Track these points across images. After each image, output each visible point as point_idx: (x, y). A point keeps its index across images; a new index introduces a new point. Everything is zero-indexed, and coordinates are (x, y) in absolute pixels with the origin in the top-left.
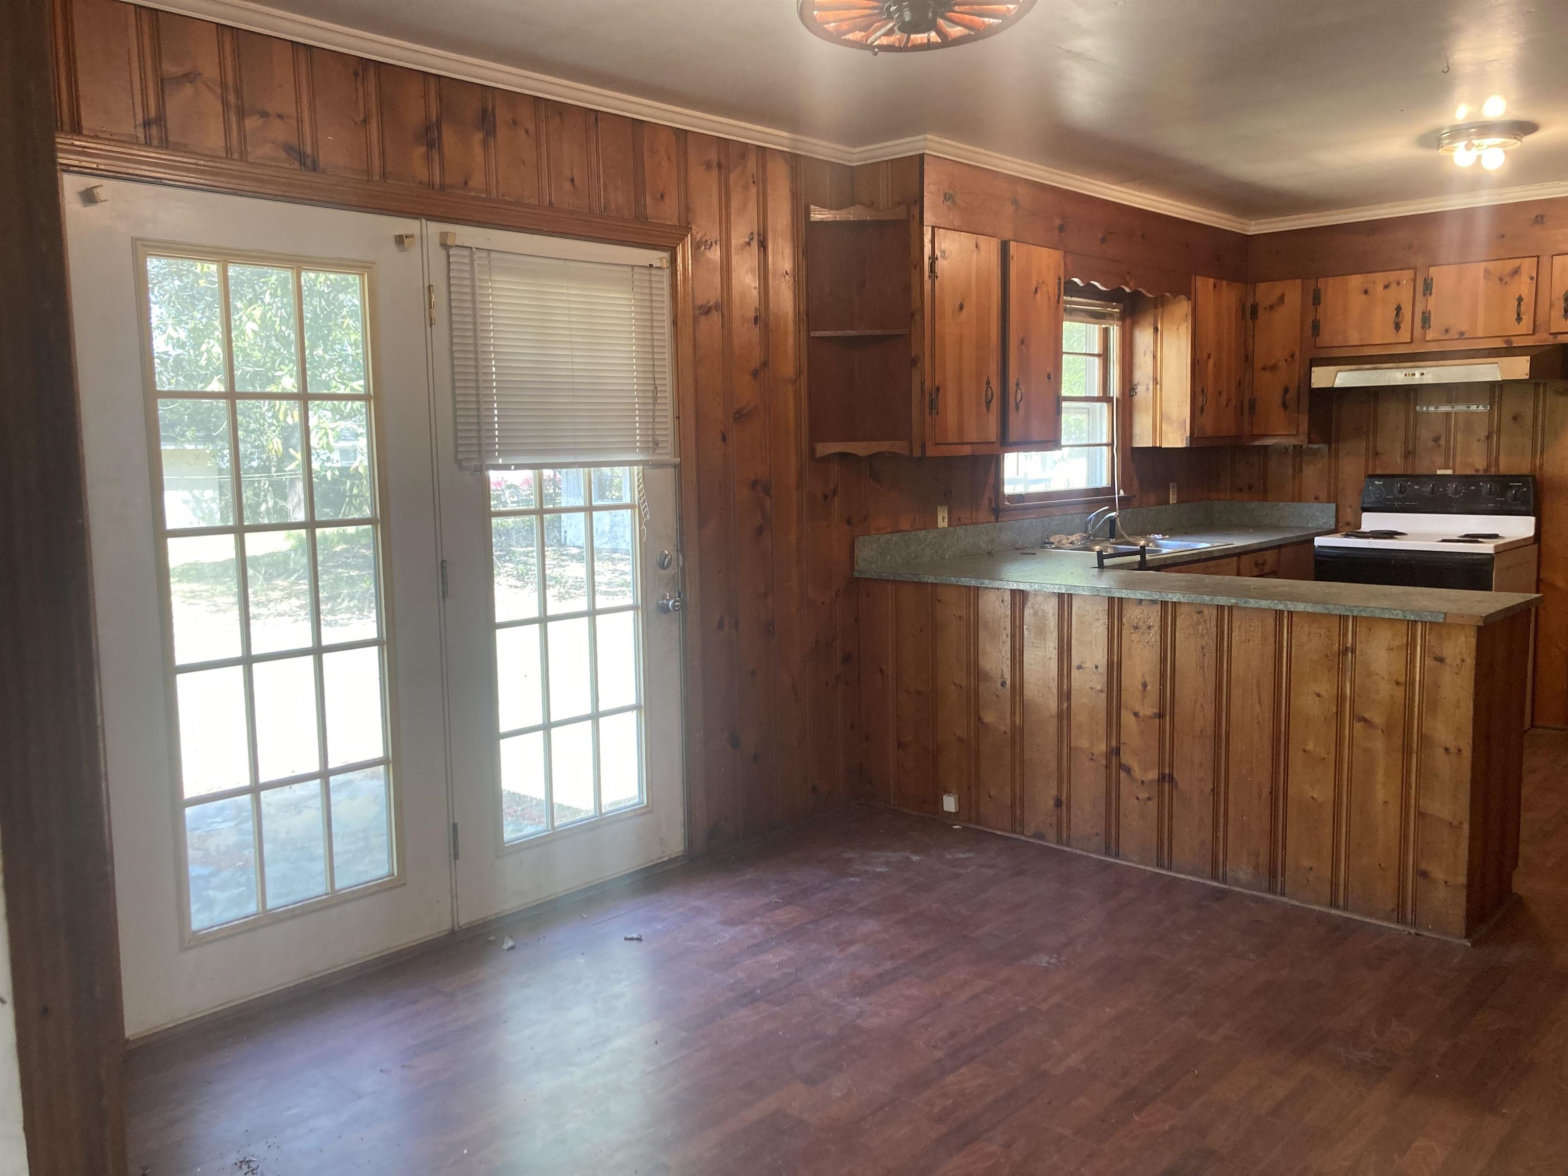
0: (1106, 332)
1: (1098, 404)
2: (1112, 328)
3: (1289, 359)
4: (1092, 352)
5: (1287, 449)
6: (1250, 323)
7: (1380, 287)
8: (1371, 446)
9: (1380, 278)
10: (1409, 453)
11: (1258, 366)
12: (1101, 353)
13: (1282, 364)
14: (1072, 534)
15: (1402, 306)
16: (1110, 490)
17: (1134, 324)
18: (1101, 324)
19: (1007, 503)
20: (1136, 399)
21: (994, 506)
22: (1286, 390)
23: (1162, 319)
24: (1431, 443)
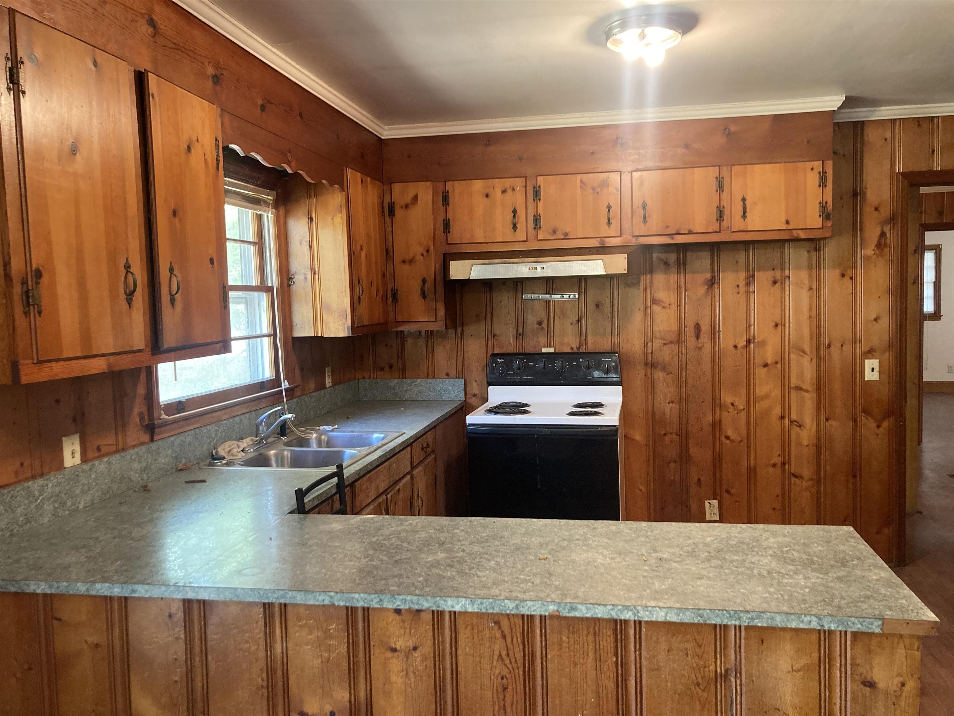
0: (259, 218)
1: (256, 294)
2: (265, 215)
3: (425, 254)
4: (246, 240)
5: (420, 333)
6: (388, 219)
7: (498, 191)
8: (490, 328)
9: (498, 184)
10: (520, 334)
11: (398, 259)
12: (256, 241)
13: (419, 258)
14: (241, 438)
15: (517, 209)
16: (276, 382)
17: (287, 213)
18: (257, 210)
19: (164, 416)
20: (294, 288)
21: (147, 422)
22: (424, 281)
23: (316, 209)
24: (536, 326)
